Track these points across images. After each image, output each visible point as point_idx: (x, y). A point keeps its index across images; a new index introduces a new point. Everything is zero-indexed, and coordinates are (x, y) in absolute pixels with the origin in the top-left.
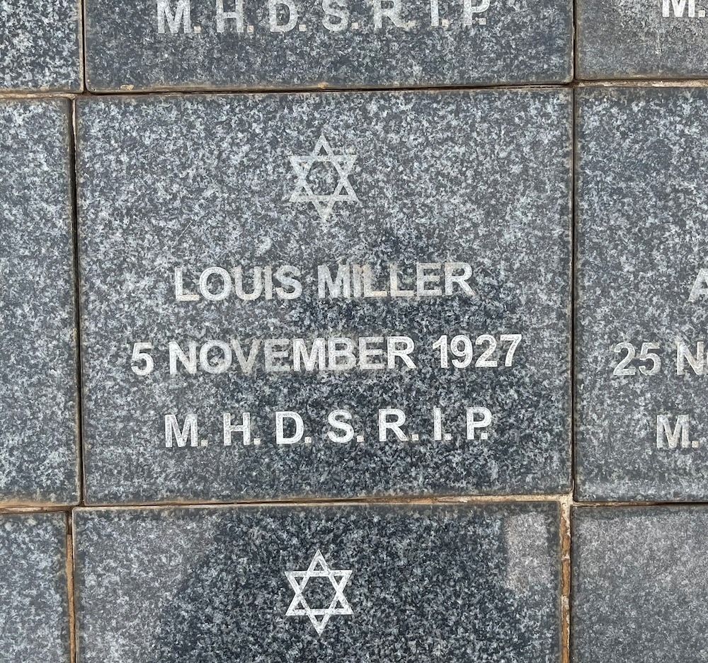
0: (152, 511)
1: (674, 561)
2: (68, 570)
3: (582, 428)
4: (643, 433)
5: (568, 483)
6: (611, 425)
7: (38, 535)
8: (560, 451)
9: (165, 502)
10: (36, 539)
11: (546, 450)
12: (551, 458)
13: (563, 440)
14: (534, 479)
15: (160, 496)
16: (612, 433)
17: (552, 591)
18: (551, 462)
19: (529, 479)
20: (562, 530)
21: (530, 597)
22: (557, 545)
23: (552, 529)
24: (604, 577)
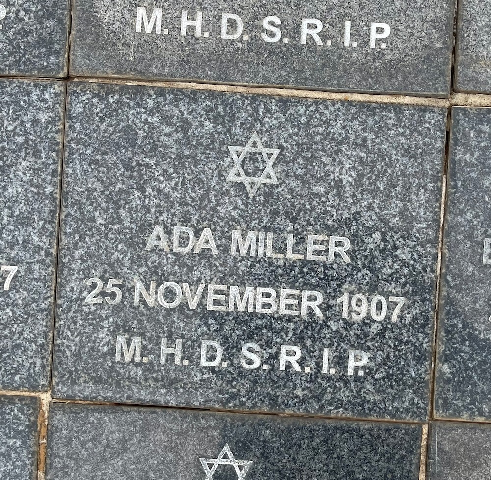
1: (125, 450)
3: (59, 342)
4: (105, 349)
5: (47, 384)
6: (81, 340)
8: (42, 358)
11: (32, 357)
12: (35, 363)
13: (45, 350)
14: (20, 378)
16: (82, 347)
17: (30, 467)
18: (35, 367)
19: (17, 378)
20: (40, 419)
21: (12, 470)
22: (36, 431)
23: (32, 419)
24: (70, 458)
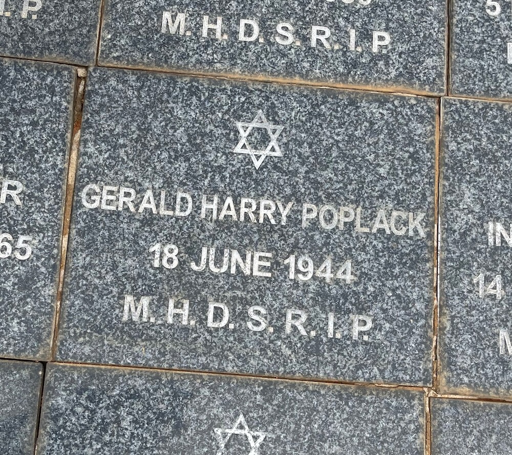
0: (497, 104)
2: (437, 138)
7: (417, 111)
9: (506, 99)
10: (416, 114)
15: (502, 95)
